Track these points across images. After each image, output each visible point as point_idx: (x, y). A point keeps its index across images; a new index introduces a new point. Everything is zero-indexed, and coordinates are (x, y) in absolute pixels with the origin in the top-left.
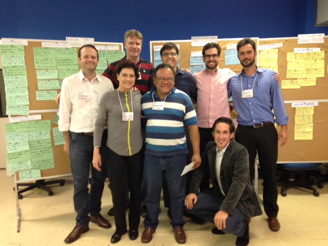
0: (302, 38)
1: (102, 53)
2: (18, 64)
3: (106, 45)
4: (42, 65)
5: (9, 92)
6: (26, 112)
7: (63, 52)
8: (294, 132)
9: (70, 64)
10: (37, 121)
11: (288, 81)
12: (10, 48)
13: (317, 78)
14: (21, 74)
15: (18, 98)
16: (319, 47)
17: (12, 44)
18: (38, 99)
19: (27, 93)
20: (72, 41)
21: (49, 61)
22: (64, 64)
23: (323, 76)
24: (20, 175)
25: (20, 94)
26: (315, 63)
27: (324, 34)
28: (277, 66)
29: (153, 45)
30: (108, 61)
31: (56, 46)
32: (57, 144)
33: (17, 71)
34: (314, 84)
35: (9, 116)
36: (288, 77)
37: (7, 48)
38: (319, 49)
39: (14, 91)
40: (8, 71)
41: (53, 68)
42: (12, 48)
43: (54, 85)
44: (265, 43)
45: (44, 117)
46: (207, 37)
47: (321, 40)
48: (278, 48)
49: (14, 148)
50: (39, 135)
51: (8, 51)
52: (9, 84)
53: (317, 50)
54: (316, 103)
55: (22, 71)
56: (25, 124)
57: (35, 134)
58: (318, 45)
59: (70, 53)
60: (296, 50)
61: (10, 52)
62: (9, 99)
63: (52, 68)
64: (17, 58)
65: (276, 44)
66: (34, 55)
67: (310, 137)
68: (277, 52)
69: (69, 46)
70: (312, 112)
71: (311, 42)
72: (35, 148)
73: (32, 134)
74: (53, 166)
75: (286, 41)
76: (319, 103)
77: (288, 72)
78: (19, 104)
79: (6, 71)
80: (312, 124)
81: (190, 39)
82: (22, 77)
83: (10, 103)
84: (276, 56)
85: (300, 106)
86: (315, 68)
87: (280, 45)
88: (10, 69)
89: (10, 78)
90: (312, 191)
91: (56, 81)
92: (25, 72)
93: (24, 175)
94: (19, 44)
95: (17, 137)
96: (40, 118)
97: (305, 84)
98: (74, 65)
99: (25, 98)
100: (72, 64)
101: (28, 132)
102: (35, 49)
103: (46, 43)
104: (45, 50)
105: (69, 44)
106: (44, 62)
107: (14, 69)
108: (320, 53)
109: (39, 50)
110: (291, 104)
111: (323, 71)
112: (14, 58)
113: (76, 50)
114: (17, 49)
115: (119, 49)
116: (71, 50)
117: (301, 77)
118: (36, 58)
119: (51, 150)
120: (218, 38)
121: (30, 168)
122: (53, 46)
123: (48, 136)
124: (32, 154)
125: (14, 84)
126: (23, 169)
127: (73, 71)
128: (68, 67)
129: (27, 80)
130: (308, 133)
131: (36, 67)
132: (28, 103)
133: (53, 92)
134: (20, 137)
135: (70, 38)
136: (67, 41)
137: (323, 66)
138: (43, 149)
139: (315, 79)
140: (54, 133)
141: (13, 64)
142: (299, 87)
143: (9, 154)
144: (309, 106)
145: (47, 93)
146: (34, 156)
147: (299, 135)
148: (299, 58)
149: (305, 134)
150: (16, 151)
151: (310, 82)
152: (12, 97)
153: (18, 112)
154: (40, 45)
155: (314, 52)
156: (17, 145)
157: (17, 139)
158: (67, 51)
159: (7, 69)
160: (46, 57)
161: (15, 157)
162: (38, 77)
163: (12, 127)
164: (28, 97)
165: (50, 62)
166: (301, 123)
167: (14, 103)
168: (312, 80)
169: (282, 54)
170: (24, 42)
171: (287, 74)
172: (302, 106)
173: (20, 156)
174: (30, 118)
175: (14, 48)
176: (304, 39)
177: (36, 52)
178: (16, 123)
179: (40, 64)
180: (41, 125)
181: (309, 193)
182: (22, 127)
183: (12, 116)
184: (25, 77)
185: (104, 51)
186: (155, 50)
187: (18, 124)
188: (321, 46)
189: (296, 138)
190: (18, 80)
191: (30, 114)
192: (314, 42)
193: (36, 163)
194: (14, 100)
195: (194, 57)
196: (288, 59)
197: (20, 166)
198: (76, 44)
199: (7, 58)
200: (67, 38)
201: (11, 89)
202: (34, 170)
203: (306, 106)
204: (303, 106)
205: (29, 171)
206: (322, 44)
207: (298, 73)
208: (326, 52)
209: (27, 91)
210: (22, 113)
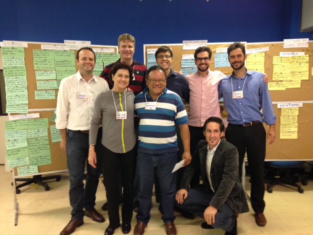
0: (288, 43)
1: (98, 55)
2: (18, 65)
3: (102, 48)
4: (41, 66)
5: (9, 92)
6: (25, 111)
7: (61, 54)
8: (280, 132)
9: (68, 65)
10: (35, 119)
11: (274, 83)
12: (10, 50)
13: (302, 80)
14: (21, 74)
15: (18, 97)
16: (303, 51)
17: (13, 46)
18: (36, 98)
19: (26, 92)
20: (70, 44)
21: (47, 63)
22: (62, 65)
23: (307, 78)
24: (18, 170)
25: (19, 94)
26: (299, 66)
27: (308, 39)
28: (264, 69)
29: (147, 48)
30: (103, 63)
31: (55, 48)
32: (53, 141)
33: (17, 72)
34: (299, 86)
35: (9, 115)
36: (274, 79)
37: (7, 50)
38: (304, 53)
39: (14, 91)
40: (8, 72)
41: (52, 69)
42: (12, 50)
43: (52, 85)
44: (252, 47)
45: (42, 115)
46: (198, 41)
47: (305, 44)
48: (265, 52)
49: (12, 145)
50: (38, 132)
51: (9, 53)
52: (9, 84)
53: (302, 54)
54: (300, 104)
55: (22, 72)
56: (24, 122)
57: (33, 131)
58: (302, 50)
59: (68, 55)
60: (281, 54)
61: (11, 54)
62: (9, 98)
63: (50, 69)
64: (18, 59)
65: (262, 48)
66: (34, 56)
67: (295, 136)
68: (264, 55)
69: (67, 49)
70: (297, 113)
71: (296, 46)
72: (33, 145)
73: (30, 131)
74: (50, 162)
75: (273, 45)
76: (303, 104)
77: (274, 74)
78: (18, 103)
79: (6, 71)
80: (297, 124)
81: (182, 43)
82: (22, 77)
83: (10, 102)
84: (263, 59)
85: (286, 107)
86: (300, 71)
87: (267, 49)
88: (10, 69)
89: (10, 78)
90: (297, 188)
91: (54, 81)
92: (25, 73)
93: (22, 170)
94: (20, 46)
95: (16, 134)
96: (39, 117)
97: (290, 87)
98: (71, 66)
99: (25, 97)
100: (70, 65)
101: (27, 129)
102: (35, 51)
103: (45, 46)
104: (44, 52)
105: (67, 47)
106: (43, 63)
107: (14, 69)
108: (304, 57)
109: (38, 52)
110: (277, 104)
111: (307, 73)
112: (14, 59)
113: (73, 52)
114: (17, 50)
115: (114, 52)
116: (68, 52)
117: (287, 79)
118: (36, 59)
119: (49, 147)
120: (208, 42)
121: (28, 164)
122: (52, 49)
123: (46, 134)
124: (30, 151)
125: (14, 84)
126: (21, 164)
127: (71, 72)
128: (65, 69)
129: (26, 80)
130: (293, 132)
131: (35, 68)
132: (27, 102)
133: (51, 91)
134: (19, 134)
135: (67, 41)
136: (65, 44)
137: (307, 69)
138: (41, 146)
139: (300, 82)
140: (51, 130)
141: (14, 65)
142: (284, 89)
143: (8, 150)
144: (294, 106)
145: (45, 93)
146: (32, 152)
147: (285, 134)
148: (285, 61)
149: (290, 134)
150: (15, 147)
151: (295, 84)
152: (11, 96)
153: (17, 111)
154: (39, 47)
155: (299, 55)
156: (15, 142)
157: (16, 136)
158: (65, 53)
159: (8, 70)
160: (45, 59)
161: (14, 153)
162: (37, 78)
163: (11, 125)
164: (27, 96)
165: (49, 64)
166: (286, 123)
167: (14, 102)
168: (297, 82)
169: (269, 58)
170: (25, 44)
171: (274, 76)
172: (287, 107)
173: (19, 152)
174: (29, 116)
175: (15, 50)
176: (289, 43)
177: (35, 54)
178: (16, 121)
179: (38, 65)
180: (39, 123)
181: (294, 190)
182: (21, 125)
183: (12, 114)
184: (25, 78)
185: (100, 54)
186: (148, 53)
187: (18, 122)
188: (305, 50)
189: (282, 137)
190: (18, 79)
191: (29, 113)
192: (299, 47)
193: (33, 159)
194: (13, 99)
195: (185, 60)
196: (274, 62)
197: (18, 162)
198: (74, 47)
199: (8, 60)
200: (65, 41)
201: (11, 89)
202: (31, 166)
203: (291, 107)
204: (289, 107)
205: (27, 167)
206: (306, 48)
207: (284, 75)
208: (310, 56)
209: (27, 90)
210: (21, 111)
